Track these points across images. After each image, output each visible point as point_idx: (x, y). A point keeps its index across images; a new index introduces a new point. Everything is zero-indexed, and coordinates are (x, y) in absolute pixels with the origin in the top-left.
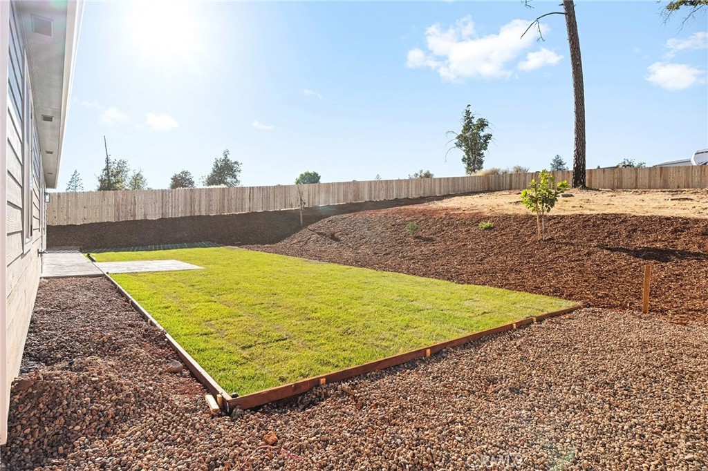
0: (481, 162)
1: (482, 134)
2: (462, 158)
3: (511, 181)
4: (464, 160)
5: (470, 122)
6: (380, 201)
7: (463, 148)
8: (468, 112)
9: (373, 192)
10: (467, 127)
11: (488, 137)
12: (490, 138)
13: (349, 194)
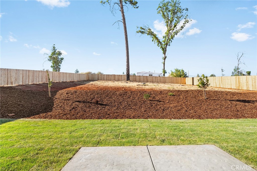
0: (59, 69)
1: (60, 57)
2: (51, 65)
3: (98, 77)
4: (52, 67)
5: (55, 51)
6: (57, 83)
7: (52, 62)
8: (54, 47)
9: (54, 78)
10: (54, 53)
11: (62, 59)
12: (63, 60)
13: (44, 78)
